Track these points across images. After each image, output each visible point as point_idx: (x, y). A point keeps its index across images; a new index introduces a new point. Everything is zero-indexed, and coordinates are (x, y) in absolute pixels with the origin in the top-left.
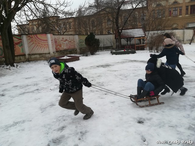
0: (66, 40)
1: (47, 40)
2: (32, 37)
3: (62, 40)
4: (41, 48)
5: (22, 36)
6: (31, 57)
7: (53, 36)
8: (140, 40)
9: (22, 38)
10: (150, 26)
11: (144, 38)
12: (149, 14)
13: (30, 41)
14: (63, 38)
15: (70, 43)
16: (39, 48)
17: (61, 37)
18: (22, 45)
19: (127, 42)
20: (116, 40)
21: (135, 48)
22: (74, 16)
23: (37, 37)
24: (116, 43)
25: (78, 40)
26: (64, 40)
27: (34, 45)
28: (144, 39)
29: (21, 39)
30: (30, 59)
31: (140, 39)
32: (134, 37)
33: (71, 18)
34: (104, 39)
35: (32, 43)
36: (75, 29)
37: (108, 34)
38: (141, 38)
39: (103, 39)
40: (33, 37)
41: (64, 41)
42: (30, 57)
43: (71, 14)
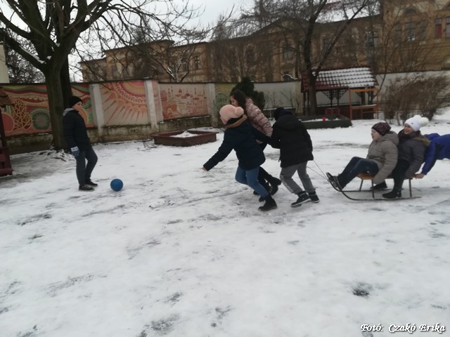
0: (188, 95)
1: (144, 96)
2: (113, 89)
3: (178, 96)
4: (132, 112)
5: (91, 85)
6: (110, 133)
7: (159, 85)
8: (362, 95)
9: (90, 90)
10: (387, 61)
11: (372, 90)
12: (386, 33)
13: (107, 96)
14: (180, 91)
15: (196, 101)
16: (128, 111)
17: (176, 87)
18: (90, 107)
19: (331, 98)
20: (304, 95)
21: (349, 114)
22: (207, 40)
23: (122, 87)
24: (305, 100)
25: (214, 95)
26: (184, 94)
27: (115, 106)
28: (372, 92)
29: (88, 93)
30: (106, 137)
31: (362, 92)
32: (347, 88)
33: (200, 43)
34: (274, 93)
35: (111, 101)
36: (208, 69)
37: (285, 81)
38: (366, 90)
39: (271, 93)
40: (115, 87)
41: (183, 98)
42: (106, 134)
43: (200, 35)
